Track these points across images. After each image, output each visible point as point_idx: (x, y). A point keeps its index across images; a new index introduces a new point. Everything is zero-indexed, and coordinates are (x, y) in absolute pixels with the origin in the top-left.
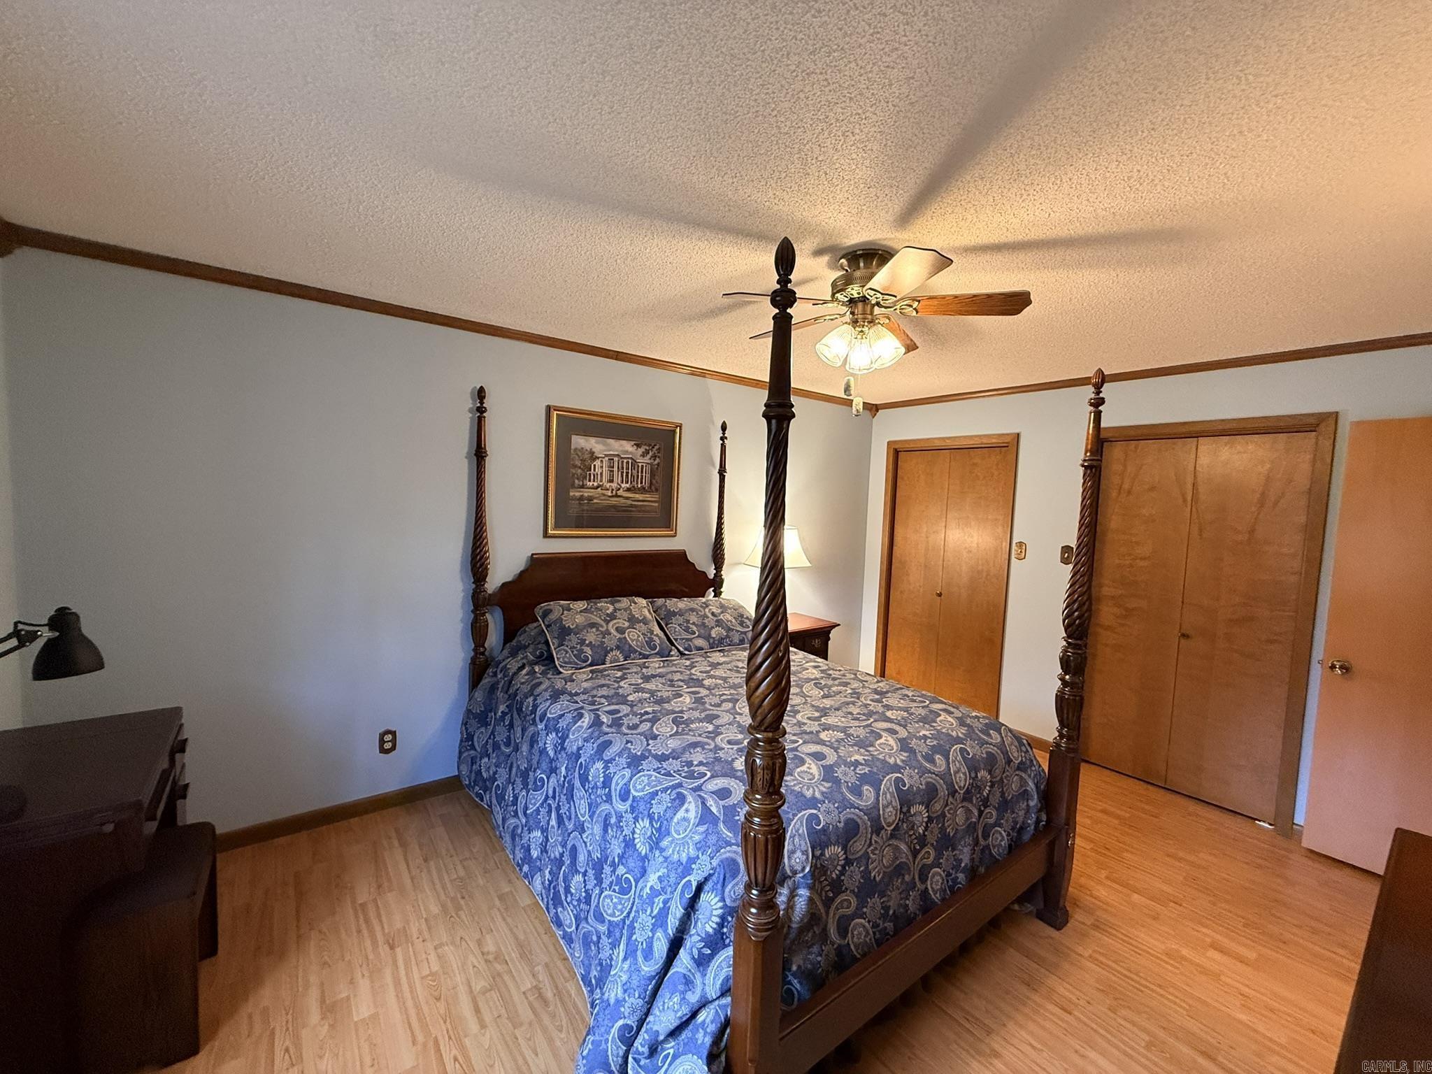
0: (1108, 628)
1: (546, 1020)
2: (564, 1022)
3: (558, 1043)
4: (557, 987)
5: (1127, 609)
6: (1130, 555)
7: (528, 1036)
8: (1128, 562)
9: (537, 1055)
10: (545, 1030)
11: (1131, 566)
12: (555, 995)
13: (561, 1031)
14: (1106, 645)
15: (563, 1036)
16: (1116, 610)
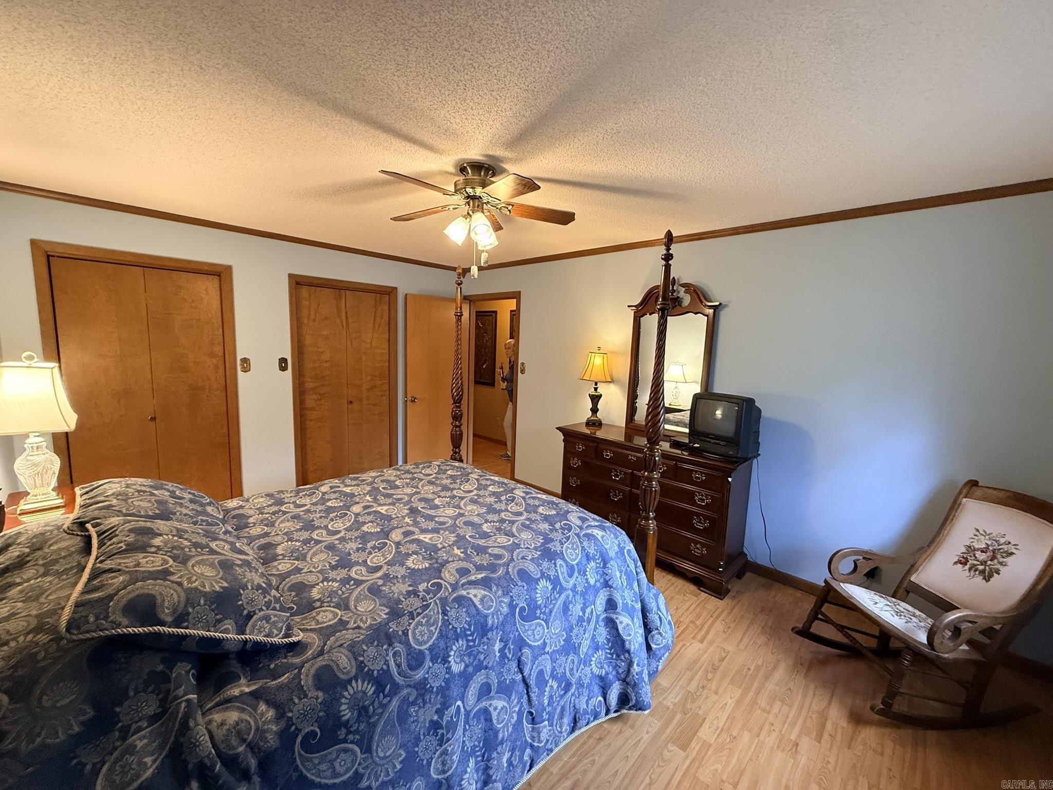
0: (313, 409)
1: (590, 776)
2: (586, 761)
3: (603, 759)
4: (559, 781)
5: (320, 395)
6: (319, 360)
7: (607, 784)
8: (318, 365)
9: (617, 771)
10: (598, 773)
11: (320, 367)
12: (567, 778)
13: (594, 761)
14: (311, 420)
15: (597, 758)
16: (315, 397)
